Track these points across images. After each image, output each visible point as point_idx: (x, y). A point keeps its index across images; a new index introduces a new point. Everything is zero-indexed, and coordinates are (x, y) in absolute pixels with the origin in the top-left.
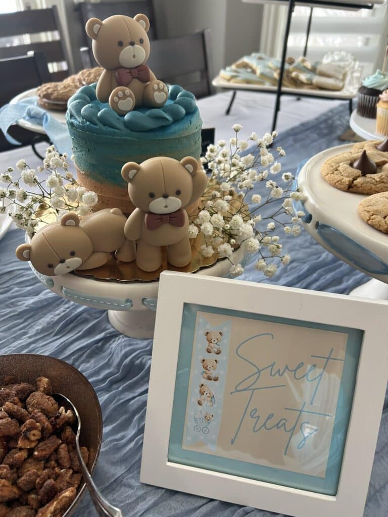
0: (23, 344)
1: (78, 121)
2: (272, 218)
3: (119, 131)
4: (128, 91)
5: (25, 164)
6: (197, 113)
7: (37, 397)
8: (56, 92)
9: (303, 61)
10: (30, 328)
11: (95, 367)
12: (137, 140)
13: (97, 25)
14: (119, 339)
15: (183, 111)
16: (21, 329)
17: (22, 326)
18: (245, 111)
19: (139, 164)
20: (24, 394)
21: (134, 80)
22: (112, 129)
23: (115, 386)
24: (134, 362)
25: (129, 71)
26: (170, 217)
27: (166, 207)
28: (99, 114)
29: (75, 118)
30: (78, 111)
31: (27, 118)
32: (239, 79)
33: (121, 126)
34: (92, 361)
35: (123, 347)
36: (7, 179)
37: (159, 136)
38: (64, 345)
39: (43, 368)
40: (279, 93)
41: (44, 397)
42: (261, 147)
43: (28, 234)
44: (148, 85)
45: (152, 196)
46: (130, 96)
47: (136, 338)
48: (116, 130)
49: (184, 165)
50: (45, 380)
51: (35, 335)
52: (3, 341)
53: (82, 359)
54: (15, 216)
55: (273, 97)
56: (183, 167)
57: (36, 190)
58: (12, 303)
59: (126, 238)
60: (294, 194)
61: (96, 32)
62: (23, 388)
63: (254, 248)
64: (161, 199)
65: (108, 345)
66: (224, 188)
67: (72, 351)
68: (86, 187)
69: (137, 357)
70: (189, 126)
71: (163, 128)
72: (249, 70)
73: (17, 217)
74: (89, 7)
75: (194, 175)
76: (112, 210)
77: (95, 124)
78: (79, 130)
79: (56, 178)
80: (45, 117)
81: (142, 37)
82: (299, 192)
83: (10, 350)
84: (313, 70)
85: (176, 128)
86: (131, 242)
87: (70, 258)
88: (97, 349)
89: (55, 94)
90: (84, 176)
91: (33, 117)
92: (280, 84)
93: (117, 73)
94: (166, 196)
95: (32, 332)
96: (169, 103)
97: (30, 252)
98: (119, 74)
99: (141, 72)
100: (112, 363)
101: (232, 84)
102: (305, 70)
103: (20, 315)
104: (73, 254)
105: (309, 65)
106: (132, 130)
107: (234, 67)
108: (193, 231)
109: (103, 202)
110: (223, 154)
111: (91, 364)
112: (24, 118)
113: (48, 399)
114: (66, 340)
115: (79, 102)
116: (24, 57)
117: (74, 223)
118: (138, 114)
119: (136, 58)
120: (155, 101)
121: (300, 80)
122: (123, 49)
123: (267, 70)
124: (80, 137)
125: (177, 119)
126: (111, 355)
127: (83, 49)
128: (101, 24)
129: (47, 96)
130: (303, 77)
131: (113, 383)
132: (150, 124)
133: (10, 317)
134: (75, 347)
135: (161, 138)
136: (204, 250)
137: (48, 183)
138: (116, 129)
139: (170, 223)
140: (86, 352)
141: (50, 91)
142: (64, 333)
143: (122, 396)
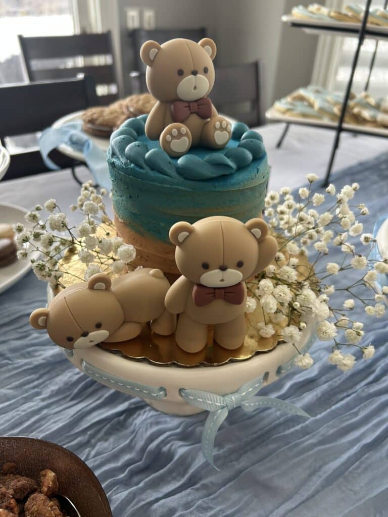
0: (34, 408)
1: (121, 161)
2: (347, 290)
3: (170, 178)
4: (184, 129)
5: (55, 204)
6: (266, 158)
7: (38, 503)
8: (102, 118)
9: (367, 97)
10: (44, 387)
11: (114, 449)
12: (190, 190)
13: (154, 49)
14: (145, 412)
15: (250, 156)
16: (34, 388)
17: (36, 383)
18: (297, 145)
19: (192, 224)
20: (24, 493)
21: (192, 115)
22: (161, 175)
23: (136, 479)
24: (161, 449)
25: (187, 104)
26: (225, 293)
27: (222, 280)
28: (147, 155)
29: (118, 158)
30: (122, 150)
31: (69, 143)
32: (295, 112)
33: (173, 173)
34: (112, 440)
35: (149, 425)
36: (34, 219)
37: (219, 187)
38: (80, 415)
39: (50, 458)
40: (340, 130)
41: (46, 504)
42: (341, 203)
43: (51, 286)
44: (208, 122)
45: (206, 267)
46: (186, 135)
47: (166, 414)
48: (166, 177)
49: (250, 229)
50: (51, 474)
51: (50, 397)
52: (13, 401)
53: (99, 436)
54: (37, 267)
55: (332, 134)
56: (248, 232)
57: (65, 235)
58: (29, 353)
59: (165, 309)
60: (379, 265)
61: (152, 58)
62: (23, 485)
63: (329, 335)
64: (218, 271)
65: (131, 419)
66: (291, 251)
67: (89, 424)
68: (123, 237)
69: (164, 442)
70: (255, 176)
71: (224, 177)
72: (306, 103)
73: (38, 268)
74: (143, 34)
75: (261, 241)
76: (152, 271)
77: (141, 168)
78: (121, 172)
79: (89, 226)
80: (87, 144)
81: (206, 66)
82: (386, 263)
83: (19, 415)
84: (377, 107)
85: (240, 177)
86: (171, 315)
87: (94, 331)
88: (118, 424)
89: (100, 120)
90: (122, 225)
91: (75, 143)
92: (342, 120)
93: (172, 107)
94: (223, 268)
95: (46, 393)
96: (233, 144)
97: (46, 319)
98: (174, 108)
99: (201, 107)
100: (135, 445)
101: (287, 117)
102: (367, 106)
103: (36, 368)
104: (99, 326)
105: (372, 101)
106: (186, 178)
107: (289, 99)
108: (251, 305)
109: (141, 257)
110: (288, 205)
111: (109, 445)
112: (66, 143)
113: (51, 507)
114: (83, 408)
115: (124, 139)
116: (73, 80)
117: (105, 287)
118: (195, 158)
119: (196, 91)
120: (215, 141)
121: (362, 117)
122: (183, 78)
123: (326, 105)
124: (121, 180)
125: (242, 166)
126: (133, 435)
127: (134, 74)
128: (159, 49)
129: (92, 121)
130: (367, 114)
131: (133, 474)
132: (209, 172)
133: (25, 371)
134: (94, 418)
135: (221, 189)
136: (261, 328)
137: (79, 232)
138: (167, 175)
139: (224, 299)
140: (105, 425)
141: (95, 116)
142: (82, 398)
143: (143, 496)
